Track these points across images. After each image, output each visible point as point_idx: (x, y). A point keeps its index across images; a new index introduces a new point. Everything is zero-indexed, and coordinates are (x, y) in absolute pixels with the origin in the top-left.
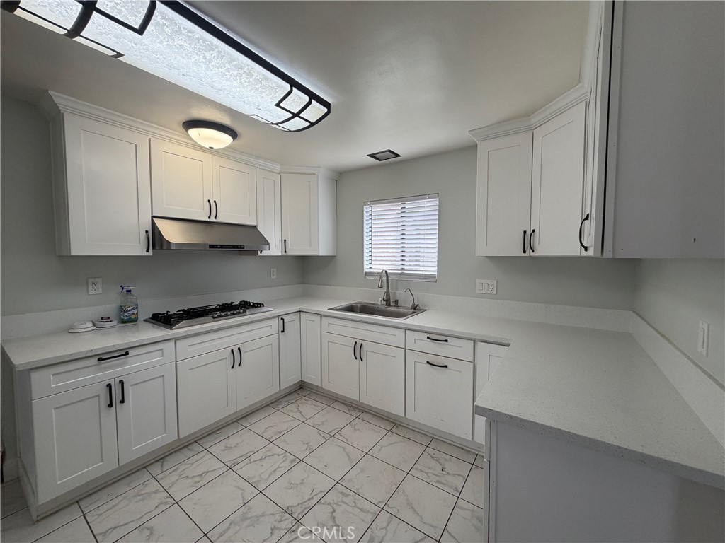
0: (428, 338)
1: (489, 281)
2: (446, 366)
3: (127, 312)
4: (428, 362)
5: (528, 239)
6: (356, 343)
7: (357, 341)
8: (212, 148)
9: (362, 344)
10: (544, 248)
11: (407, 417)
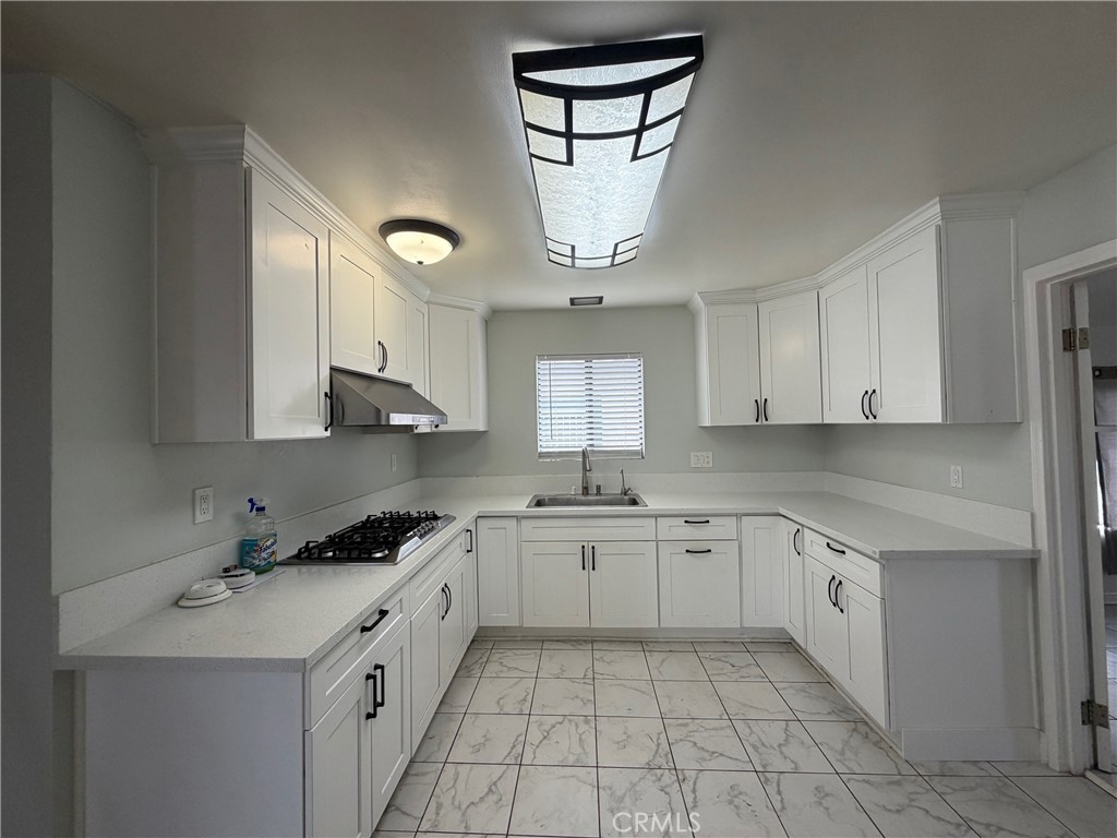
0: (686, 522)
1: (705, 454)
2: (709, 551)
3: (265, 550)
4: (687, 551)
5: (761, 409)
6: (583, 547)
7: (585, 544)
8: (420, 263)
9: (593, 547)
10: (778, 416)
11: (662, 626)
